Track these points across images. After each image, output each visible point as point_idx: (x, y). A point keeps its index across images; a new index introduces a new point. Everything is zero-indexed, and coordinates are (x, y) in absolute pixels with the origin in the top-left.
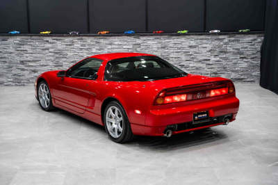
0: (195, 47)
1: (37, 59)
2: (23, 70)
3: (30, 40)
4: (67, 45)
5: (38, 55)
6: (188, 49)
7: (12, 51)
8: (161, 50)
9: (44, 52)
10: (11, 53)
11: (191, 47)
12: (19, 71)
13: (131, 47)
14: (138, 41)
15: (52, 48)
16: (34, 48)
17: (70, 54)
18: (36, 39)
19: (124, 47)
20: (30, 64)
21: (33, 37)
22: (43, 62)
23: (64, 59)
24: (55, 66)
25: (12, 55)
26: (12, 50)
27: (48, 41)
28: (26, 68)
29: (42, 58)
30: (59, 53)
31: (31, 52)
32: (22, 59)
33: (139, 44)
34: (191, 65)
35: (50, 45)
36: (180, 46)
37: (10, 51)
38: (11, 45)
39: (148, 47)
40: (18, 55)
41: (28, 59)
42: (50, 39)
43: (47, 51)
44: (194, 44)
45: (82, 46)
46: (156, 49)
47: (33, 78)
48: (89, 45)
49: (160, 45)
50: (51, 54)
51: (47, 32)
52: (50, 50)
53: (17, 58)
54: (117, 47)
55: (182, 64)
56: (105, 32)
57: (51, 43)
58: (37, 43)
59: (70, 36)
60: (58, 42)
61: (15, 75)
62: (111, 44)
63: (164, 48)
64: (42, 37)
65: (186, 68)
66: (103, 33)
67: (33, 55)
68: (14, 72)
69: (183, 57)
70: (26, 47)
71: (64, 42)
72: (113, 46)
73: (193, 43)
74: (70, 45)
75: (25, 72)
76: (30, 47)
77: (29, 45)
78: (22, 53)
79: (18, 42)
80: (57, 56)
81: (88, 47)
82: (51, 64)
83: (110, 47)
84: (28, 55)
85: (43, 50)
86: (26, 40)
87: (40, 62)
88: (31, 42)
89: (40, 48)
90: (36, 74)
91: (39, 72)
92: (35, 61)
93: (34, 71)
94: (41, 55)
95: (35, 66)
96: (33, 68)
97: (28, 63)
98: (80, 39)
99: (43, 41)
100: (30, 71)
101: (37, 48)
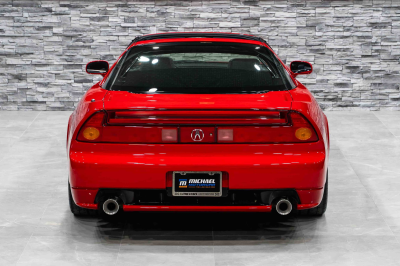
0: (383, 25)
1: (26, 50)
3: (10, 8)
4: (92, 19)
5: (28, 42)
6: (366, 31)
8: (305, 32)
9: (41, 35)
11: (374, 25)
13: (238, 24)
14: (254, 11)
15: (59, 25)
16: (20, 24)
17: (99, 39)
18: (25, 5)
19: (222, 24)
20: (10, 61)
21: (16, 1)
22: (38, 58)
23: (86, 51)
24: (66, 67)
27: (49, 10)
29: (36, 47)
30: (74, 36)
31: (13, 34)
33: (257, 19)
34: (374, 67)
35: (54, 19)
36: (349, 23)
39: (276, 25)
41: (6, 50)
43: (48, 32)
44: (382, 19)
45: (125, 21)
46: (294, 31)
47: (15, 93)
48: (142, 19)
49: (303, 21)
50: (56, 39)
52: (55, 30)
54: (206, 23)
55: (354, 64)
57: (56, 14)
58: (26, 15)
60: (73, 12)
62: (192, 18)
63: (312, 27)
64: (36, 1)
65: (362, 73)
67: (17, 40)
69: (357, 49)
70: (1, 24)
71: (87, 12)
72: (196, 22)
73: (379, 16)
74: (99, 19)
76: (10, 22)
77: (8, 18)
80: (70, 42)
81: (140, 24)
82: (56, 61)
83: (189, 24)
84: (5, 40)
85: (38, 29)
86: (2, 8)
87: (32, 56)
88: (12, 11)
89: (31, 24)
90: (22, 84)
91: (29, 80)
92: (21, 55)
93: (19, 78)
94: (35, 41)
95: (20, 66)
96: (15, 71)
97: (4, 58)
98: (123, 6)
99: (39, 10)
100: (10, 77)
101: (26, 24)
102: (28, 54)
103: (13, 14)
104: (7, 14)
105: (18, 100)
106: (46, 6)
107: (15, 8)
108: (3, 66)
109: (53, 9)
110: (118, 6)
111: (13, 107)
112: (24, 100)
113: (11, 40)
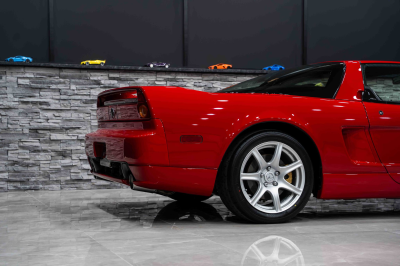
1: (72, 125)
2: (36, 150)
3: (57, 79)
5: (74, 116)
7: (12, 104)
9: (89, 108)
10: (9, 109)
12: (26, 155)
16: (66, 97)
18: (73, 77)
20: (55, 136)
21: (64, 73)
22: (83, 133)
25: (10, 113)
26: (11, 100)
27: (98, 83)
28: (44, 146)
29: (82, 121)
31: (58, 107)
32: (34, 125)
37: (6, 103)
38: (9, 90)
40: (25, 114)
41: (51, 124)
42: (103, 78)
47: (58, 171)
51: (98, 62)
53: (24, 121)
56: (226, 66)
57: (105, 87)
58: (73, 87)
59: (151, 72)
61: (15, 163)
64: (85, 73)
66: (220, 67)
67: (63, 114)
68: (12, 156)
70: (47, 96)
75: (41, 157)
76: (56, 95)
77: (54, 90)
78: (36, 108)
79: (27, 82)
84: (49, 114)
85: (85, 103)
86: (49, 79)
87: (78, 131)
88: (60, 83)
89: (79, 97)
90: (67, 161)
91: (74, 157)
92: (67, 129)
93: (63, 154)
94: (81, 115)
95: (65, 141)
96: (58, 147)
97: (48, 133)
98: (171, 80)
99: (87, 82)
100: (53, 154)
101: (73, 97)
102: (75, 128)
103: (60, 86)
104: (54, 87)
105: (62, 179)
106: (95, 78)
107: (62, 80)
108: (45, 142)
109: (103, 82)
110: (166, 80)
111: (56, 186)
112: (69, 178)
113: (57, 114)
